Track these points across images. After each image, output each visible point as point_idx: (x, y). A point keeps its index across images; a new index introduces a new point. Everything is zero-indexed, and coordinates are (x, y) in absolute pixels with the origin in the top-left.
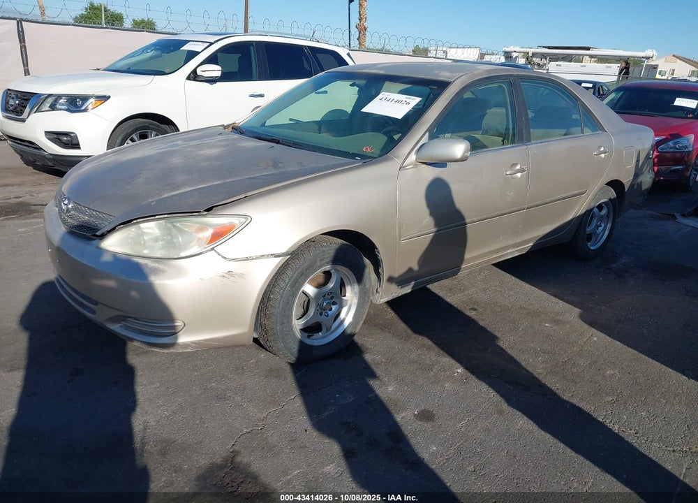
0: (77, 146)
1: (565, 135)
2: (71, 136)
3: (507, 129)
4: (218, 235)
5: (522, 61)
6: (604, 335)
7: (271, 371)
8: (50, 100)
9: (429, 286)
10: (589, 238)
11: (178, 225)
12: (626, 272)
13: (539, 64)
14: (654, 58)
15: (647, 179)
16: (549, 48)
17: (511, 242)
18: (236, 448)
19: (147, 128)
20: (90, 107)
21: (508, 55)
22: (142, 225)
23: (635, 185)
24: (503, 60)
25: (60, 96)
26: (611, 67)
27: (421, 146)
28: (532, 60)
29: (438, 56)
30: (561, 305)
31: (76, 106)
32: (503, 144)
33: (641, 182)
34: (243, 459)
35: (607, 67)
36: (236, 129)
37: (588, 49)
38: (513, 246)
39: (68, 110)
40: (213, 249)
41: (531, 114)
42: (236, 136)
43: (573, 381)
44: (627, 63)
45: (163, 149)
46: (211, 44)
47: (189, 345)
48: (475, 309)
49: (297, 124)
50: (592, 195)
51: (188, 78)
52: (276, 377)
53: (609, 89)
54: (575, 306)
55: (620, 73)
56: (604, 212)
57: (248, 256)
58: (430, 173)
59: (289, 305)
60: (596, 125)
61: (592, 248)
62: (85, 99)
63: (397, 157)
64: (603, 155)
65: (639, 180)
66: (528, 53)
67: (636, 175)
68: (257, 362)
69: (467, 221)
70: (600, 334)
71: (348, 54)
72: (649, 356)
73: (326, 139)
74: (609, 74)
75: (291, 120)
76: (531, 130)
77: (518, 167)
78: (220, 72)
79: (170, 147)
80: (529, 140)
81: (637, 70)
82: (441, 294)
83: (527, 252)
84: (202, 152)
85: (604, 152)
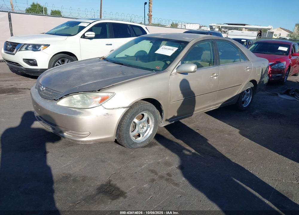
0: (36, 65)
1: (233, 62)
2: (34, 61)
3: (211, 59)
4: (103, 100)
5: (217, 30)
6: (248, 139)
7: (121, 152)
8: (25, 46)
9: (181, 121)
10: (243, 102)
11: (88, 96)
12: (258, 116)
13: (224, 32)
14: (272, 29)
15: (266, 79)
16: (229, 24)
17: (212, 104)
18: (110, 179)
19: (65, 57)
20: (42, 49)
21: (211, 27)
22: (73, 96)
23: (261, 82)
24: (209, 29)
25: (29, 45)
26: (254, 33)
27: (178, 66)
28: (221, 30)
29: (182, 28)
30: (232, 128)
31: (36, 48)
32: (209, 66)
33: (263, 81)
34: (114, 182)
35: (252, 33)
36: (104, 59)
37: (244, 25)
38: (214, 105)
39: (33, 50)
40: (101, 105)
41: (220, 53)
42: (106, 62)
43: (236, 156)
44: (261, 31)
45: (78, 67)
46: (91, 23)
47: (92, 141)
48: (198, 130)
49: (128, 57)
50: (244, 86)
51: (81, 37)
52: (124, 154)
53: (253, 43)
54: (237, 129)
55: (258, 35)
56: (249, 92)
57: (114, 108)
58: (182, 77)
59: (128, 126)
60: (246, 58)
61: (244, 106)
62: (39, 46)
63: (169, 70)
64: (248, 70)
65: (263, 80)
66: (220, 27)
67: (262, 78)
68: (115, 149)
69: (196, 95)
70: (246, 139)
71: (146, 28)
72: (264, 147)
73: (139, 63)
74: (253, 36)
75: (125, 55)
76: (220, 60)
77: (215, 75)
78: (94, 35)
79: (80, 66)
80: (219, 64)
81: (265, 34)
82: (185, 124)
83: (219, 108)
84: (93, 68)
85: (249, 69)
